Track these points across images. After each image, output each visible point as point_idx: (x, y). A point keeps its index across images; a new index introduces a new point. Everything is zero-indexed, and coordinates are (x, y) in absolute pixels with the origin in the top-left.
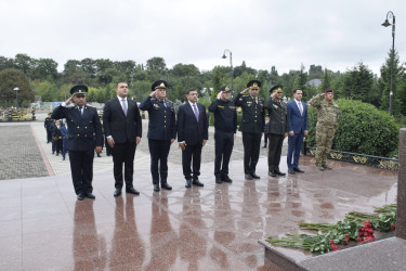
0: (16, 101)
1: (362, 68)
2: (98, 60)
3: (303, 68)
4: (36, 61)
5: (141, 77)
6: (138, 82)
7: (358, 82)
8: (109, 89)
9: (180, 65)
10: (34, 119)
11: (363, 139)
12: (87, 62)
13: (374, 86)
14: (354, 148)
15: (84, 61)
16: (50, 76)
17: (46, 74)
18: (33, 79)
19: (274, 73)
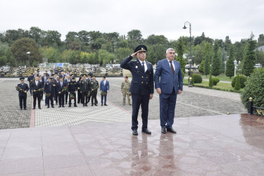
0: (28, 62)
2: (91, 32)
4: (45, 32)
5: (123, 45)
6: (120, 48)
8: (97, 54)
9: (153, 35)
12: (83, 33)
16: (55, 44)
17: (53, 42)
18: (43, 46)
19: (228, 41)
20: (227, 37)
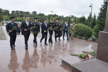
1: (83, 17)
2: (20, 11)
3: (70, 16)
4: (4, 10)
5: (31, 16)
7: (82, 20)
8: (23, 18)
9: (40, 13)
10: (3, 25)
11: (84, 33)
13: (86, 21)
14: (82, 35)
15: (16, 11)
16: (7, 15)
18: (3, 15)
19: (63, 17)
20: (63, 15)
